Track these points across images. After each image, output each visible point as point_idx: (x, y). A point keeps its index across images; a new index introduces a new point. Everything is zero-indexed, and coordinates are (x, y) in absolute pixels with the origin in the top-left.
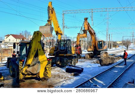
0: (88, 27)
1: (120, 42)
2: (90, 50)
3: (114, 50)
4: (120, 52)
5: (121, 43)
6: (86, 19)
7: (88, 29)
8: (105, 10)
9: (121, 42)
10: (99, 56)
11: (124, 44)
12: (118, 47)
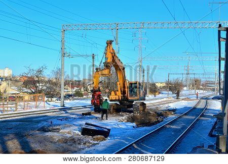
0: (113, 58)
1: (161, 85)
2: (114, 99)
3: (152, 100)
4: (165, 104)
5: (165, 87)
6: (110, 43)
7: (114, 60)
8: (140, 25)
9: (164, 85)
10: (131, 109)
11: (171, 89)
12: (159, 93)
